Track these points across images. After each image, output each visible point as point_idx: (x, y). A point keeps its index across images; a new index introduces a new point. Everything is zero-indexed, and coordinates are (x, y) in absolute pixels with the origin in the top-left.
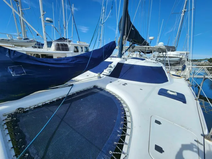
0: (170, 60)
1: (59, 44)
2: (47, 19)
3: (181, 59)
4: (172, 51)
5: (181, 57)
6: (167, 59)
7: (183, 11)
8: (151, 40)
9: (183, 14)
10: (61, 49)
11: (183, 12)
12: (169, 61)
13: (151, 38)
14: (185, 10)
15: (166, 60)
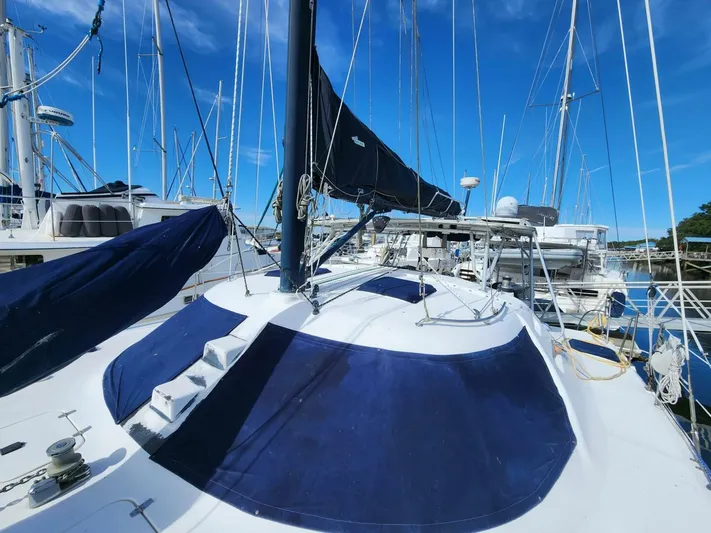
0: (547, 256)
1: (79, 208)
2: (44, 109)
3: (585, 251)
4: (550, 223)
5: (583, 243)
6: (538, 253)
7: (564, 97)
8: (469, 187)
9: (564, 108)
10: (88, 229)
11: (564, 102)
12: (545, 260)
13: (467, 181)
14: (569, 96)
15: (535, 256)
